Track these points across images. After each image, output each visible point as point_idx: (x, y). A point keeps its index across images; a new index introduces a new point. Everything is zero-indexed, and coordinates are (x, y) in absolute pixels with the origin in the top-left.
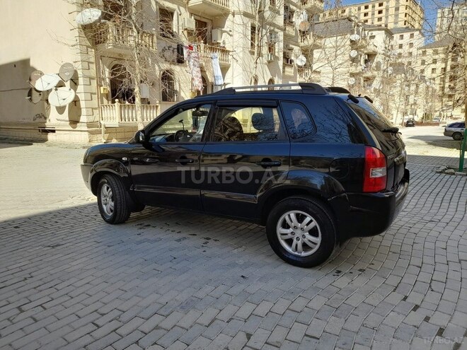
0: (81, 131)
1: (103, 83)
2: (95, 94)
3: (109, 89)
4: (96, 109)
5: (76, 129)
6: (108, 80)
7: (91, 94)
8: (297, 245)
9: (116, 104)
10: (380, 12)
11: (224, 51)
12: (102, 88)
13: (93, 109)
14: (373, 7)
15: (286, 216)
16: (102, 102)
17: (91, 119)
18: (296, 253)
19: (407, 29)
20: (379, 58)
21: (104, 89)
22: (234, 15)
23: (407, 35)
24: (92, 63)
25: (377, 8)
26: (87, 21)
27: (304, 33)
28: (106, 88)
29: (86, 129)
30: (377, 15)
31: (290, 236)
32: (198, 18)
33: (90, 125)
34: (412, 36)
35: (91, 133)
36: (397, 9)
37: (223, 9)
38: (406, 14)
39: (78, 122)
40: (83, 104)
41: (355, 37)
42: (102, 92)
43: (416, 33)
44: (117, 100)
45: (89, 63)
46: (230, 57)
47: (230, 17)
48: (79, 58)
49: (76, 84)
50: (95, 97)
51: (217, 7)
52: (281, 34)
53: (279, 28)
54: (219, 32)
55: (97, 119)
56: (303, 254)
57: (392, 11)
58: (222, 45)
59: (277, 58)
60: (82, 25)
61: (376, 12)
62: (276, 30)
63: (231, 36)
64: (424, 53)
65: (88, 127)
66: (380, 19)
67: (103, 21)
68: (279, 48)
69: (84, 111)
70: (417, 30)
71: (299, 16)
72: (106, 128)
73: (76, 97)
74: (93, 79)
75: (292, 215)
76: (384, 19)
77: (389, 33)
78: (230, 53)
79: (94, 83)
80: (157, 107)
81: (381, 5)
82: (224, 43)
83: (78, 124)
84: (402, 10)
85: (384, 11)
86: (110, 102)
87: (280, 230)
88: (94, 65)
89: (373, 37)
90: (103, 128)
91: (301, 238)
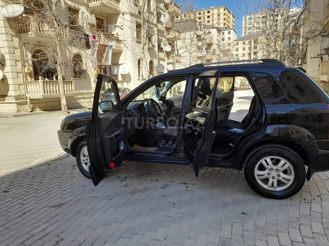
0: (9, 103)
1: (26, 64)
2: (20, 73)
3: (32, 69)
4: (21, 85)
5: (5, 102)
6: (30, 62)
7: (17, 73)
8: (273, 183)
9: (39, 81)
10: (208, 17)
11: (118, 41)
12: (26, 68)
13: (19, 85)
14: (204, 13)
15: (263, 161)
16: (26, 80)
17: (18, 93)
18: (272, 189)
19: (226, 29)
20: (214, 47)
21: (28, 69)
22: (123, 14)
23: (226, 32)
24: (17, 48)
25: (207, 14)
26: (11, 15)
27: (168, 29)
28: (29, 69)
29: (14, 101)
30: (207, 19)
31: (266, 176)
32: (98, 16)
33: (17, 98)
34: (229, 33)
35: (19, 104)
36: (219, 15)
37: (116, 10)
38: (224, 19)
39: (6, 96)
40: (10, 81)
41: (199, 33)
42: (26, 71)
43: (232, 31)
44: (40, 78)
45: (14, 48)
46: (122, 45)
47: (121, 15)
48: (5, 44)
49: (3, 65)
50: (21, 75)
51: (111, 9)
52: (155, 29)
53: (154, 25)
54: (113, 26)
55: (23, 93)
56: (279, 189)
57: (216, 17)
58: (115, 35)
59: (154, 46)
60: (6, 18)
61: (206, 17)
62: (152, 26)
63: (122, 29)
64: (237, 43)
65: (16, 100)
66: (209, 22)
67: (24, 15)
68: (155, 39)
69: (11, 87)
70: (232, 29)
71: (165, 17)
72: (31, 100)
73: (4, 75)
74: (19, 61)
75: (268, 160)
76: (211, 21)
77: (219, 30)
78: (122, 42)
79: (19, 64)
80: (72, 82)
81: (209, 12)
82: (117, 34)
83: (6, 98)
84: (222, 16)
85: (211, 17)
86: (33, 79)
87: (257, 172)
88: (19, 50)
89: (209, 33)
90: (28, 100)
91: (276, 177)
